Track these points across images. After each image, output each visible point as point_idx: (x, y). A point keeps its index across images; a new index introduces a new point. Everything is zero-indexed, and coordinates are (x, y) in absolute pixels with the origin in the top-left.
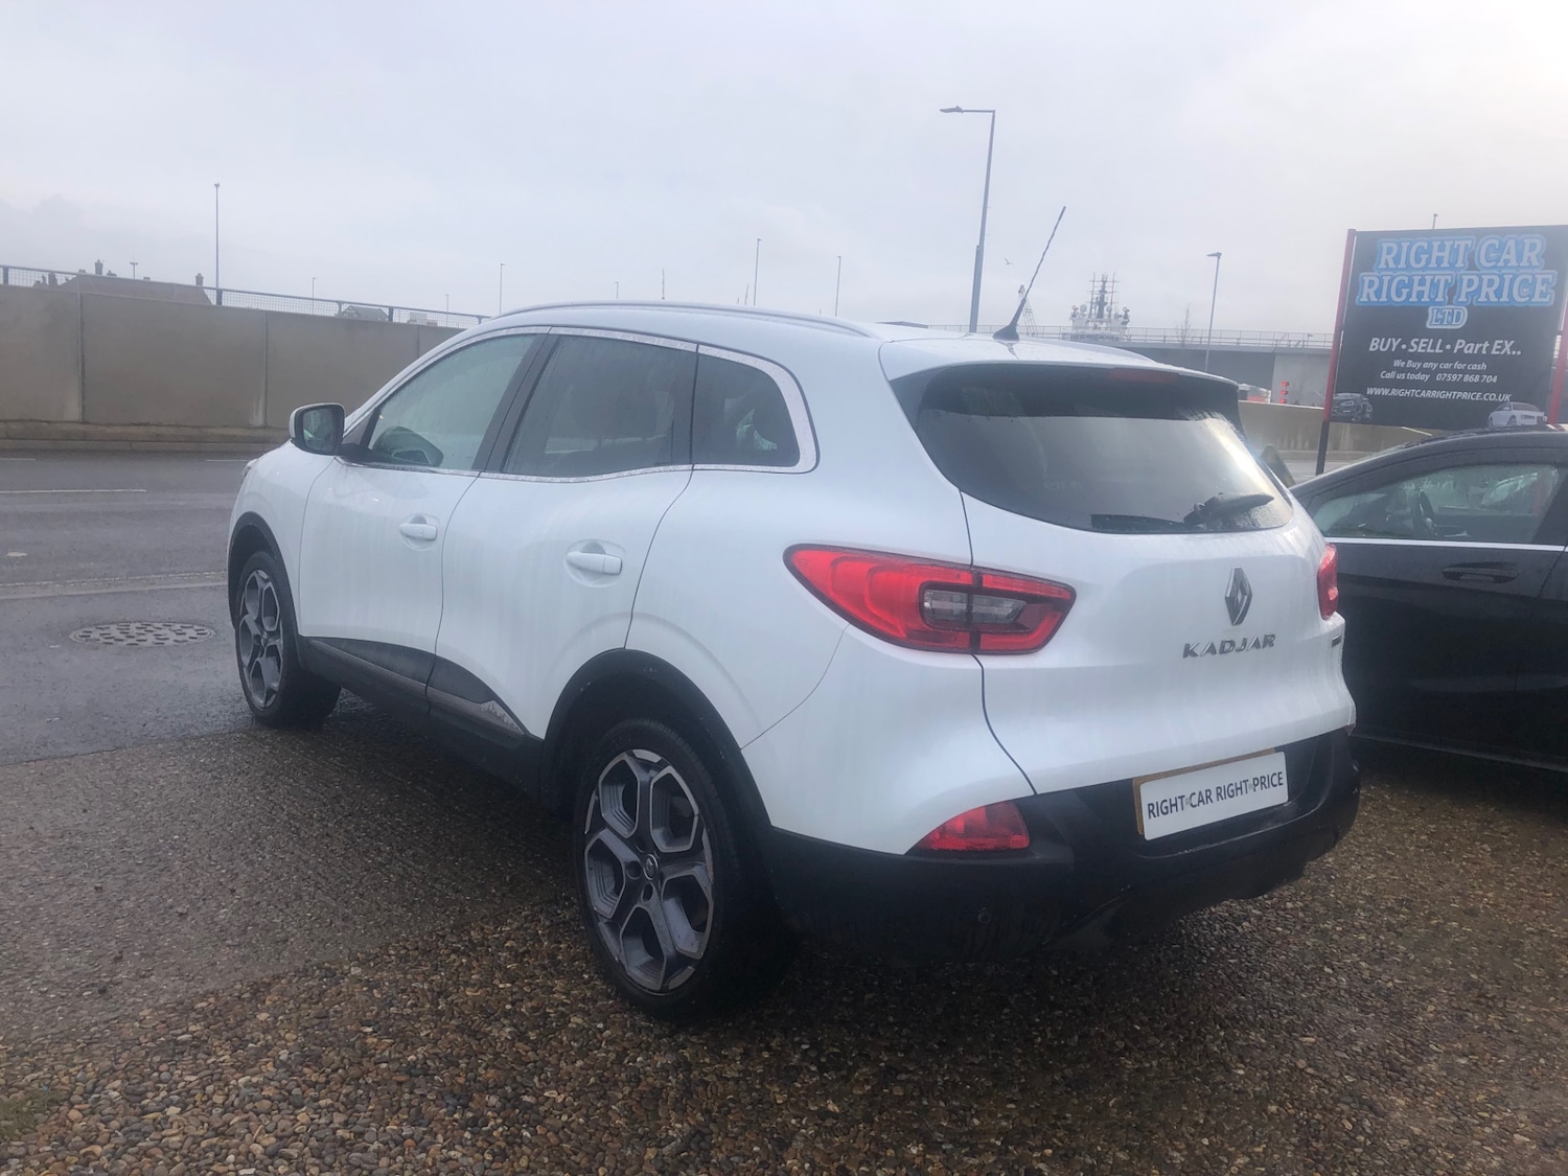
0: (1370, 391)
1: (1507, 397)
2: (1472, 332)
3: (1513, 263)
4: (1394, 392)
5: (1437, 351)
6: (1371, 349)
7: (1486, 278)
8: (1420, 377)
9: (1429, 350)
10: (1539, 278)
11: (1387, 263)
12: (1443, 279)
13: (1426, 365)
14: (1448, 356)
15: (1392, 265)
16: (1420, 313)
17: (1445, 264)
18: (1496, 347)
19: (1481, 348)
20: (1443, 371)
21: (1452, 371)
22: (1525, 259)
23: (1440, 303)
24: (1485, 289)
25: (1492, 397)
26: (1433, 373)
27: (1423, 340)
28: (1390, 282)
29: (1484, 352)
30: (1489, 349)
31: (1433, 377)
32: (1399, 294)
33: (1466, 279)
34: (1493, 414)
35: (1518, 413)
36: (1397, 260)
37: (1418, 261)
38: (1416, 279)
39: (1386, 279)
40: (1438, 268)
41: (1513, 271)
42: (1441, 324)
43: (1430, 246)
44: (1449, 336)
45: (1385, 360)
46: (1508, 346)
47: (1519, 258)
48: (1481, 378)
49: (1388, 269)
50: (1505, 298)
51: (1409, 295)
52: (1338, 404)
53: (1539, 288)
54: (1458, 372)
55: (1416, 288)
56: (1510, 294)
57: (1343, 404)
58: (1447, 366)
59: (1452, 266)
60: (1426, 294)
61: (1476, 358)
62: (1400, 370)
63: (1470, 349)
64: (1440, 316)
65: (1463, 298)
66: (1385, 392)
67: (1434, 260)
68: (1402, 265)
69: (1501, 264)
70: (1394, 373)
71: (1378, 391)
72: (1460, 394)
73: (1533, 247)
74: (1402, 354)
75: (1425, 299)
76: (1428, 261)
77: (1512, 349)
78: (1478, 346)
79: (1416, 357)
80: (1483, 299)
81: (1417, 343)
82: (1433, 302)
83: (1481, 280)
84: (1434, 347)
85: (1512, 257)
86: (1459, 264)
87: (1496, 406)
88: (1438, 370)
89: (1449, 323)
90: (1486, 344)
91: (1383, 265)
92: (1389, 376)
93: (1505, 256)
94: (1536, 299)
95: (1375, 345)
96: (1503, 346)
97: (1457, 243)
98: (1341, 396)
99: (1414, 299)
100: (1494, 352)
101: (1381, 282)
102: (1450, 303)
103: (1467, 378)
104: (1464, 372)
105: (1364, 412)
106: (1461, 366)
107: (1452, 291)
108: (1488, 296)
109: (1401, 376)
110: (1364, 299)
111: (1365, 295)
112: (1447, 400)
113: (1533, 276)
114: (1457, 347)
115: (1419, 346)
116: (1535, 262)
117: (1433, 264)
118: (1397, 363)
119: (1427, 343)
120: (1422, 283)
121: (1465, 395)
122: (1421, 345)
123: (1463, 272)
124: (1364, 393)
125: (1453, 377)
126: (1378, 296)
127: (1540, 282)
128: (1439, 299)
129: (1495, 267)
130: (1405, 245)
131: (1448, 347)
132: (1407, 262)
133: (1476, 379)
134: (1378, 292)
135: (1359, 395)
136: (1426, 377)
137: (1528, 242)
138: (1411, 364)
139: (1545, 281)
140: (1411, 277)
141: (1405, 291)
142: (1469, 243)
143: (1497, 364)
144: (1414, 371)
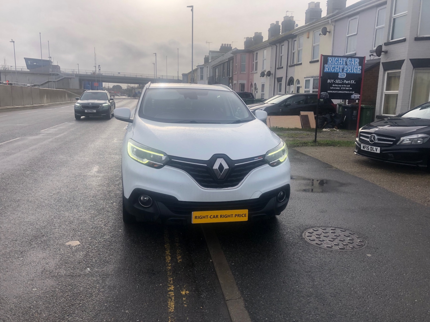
0: (328, 92)
1: (354, 92)
2: (347, 78)
3: (354, 64)
4: (333, 92)
5: (341, 83)
6: (328, 82)
7: (349, 67)
8: (338, 88)
9: (339, 82)
10: (358, 67)
11: (330, 63)
12: (341, 67)
13: (339, 86)
14: (343, 84)
15: (331, 63)
16: (337, 74)
17: (341, 64)
18: (351, 82)
19: (349, 82)
20: (343, 87)
21: (344, 87)
22: (356, 64)
23: (341, 72)
25: (351, 92)
27: (338, 80)
28: (331, 67)
29: (349, 83)
30: (350, 82)
31: (340, 88)
32: (333, 70)
33: (345, 67)
34: (352, 96)
35: (356, 95)
36: (332, 62)
37: (336, 63)
38: (336, 67)
39: (330, 66)
40: (340, 64)
41: (354, 66)
42: (341, 77)
43: (338, 60)
44: (343, 79)
45: (331, 85)
51: (335, 70)
53: (358, 70)
54: (345, 87)
55: (336, 69)
56: (353, 71)
57: (323, 95)
58: (343, 86)
59: (343, 64)
60: (338, 70)
62: (334, 87)
63: (347, 82)
64: (341, 75)
65: (345, 71)
66: (331, 92)
68: (333, 63)
69: (351, 64)
70: (333, 87)
71: (330, 92)
72: (345, 92)
73: (357, 61)
74: (335, 83)
75: (338, 71)
76: (338, 63)
77: (354, 82)
79: (337, 84)
80: (349, 72)
82: (339, 72)
84: (340, 82)
85: (353, 63)
86: (344, 64)
87: (352, 94)
88: (341, 87)
89: (343, 77)
90: (350, 81)
91: (329, 63)
93: (352, 63)
94: (358, 72)
98: (322, 93)
99: (336, 71)
100: (351, 83)
101: (329, 67)
102: (343, 72)
103: (347, 88)
105: (327, 96)
106: (345, 86)
107: (343, 70)
108: (349, 71)
109: (334, 88)
110: (326, 71)
111: (326, 70)
112: (343, 93)
113: (357, 67)
114: (345, 82)
115: (337, 81)
117: (339, 64)
118: (333, 85)
120: (337, 68)
121: (347, 92)
122: (338, 81)
124: (327, 92)
125: (344, 88)
126: (329, 70)
127: (358, 68)
128: (341, 71)
129: (350, 65)
130: (333, 59)
131: (343, 82)
132: (334, 63)
133: (348, 88)
134: (329, 69)
135: (326, 93)
136: (339, 88)
137: (356, 60)
138: (336, 85)
139: (359, 68)
140: (335, 66)
141: (334, 69)
142: (346, 59)
143: (352, 85)
144: (336, 87)
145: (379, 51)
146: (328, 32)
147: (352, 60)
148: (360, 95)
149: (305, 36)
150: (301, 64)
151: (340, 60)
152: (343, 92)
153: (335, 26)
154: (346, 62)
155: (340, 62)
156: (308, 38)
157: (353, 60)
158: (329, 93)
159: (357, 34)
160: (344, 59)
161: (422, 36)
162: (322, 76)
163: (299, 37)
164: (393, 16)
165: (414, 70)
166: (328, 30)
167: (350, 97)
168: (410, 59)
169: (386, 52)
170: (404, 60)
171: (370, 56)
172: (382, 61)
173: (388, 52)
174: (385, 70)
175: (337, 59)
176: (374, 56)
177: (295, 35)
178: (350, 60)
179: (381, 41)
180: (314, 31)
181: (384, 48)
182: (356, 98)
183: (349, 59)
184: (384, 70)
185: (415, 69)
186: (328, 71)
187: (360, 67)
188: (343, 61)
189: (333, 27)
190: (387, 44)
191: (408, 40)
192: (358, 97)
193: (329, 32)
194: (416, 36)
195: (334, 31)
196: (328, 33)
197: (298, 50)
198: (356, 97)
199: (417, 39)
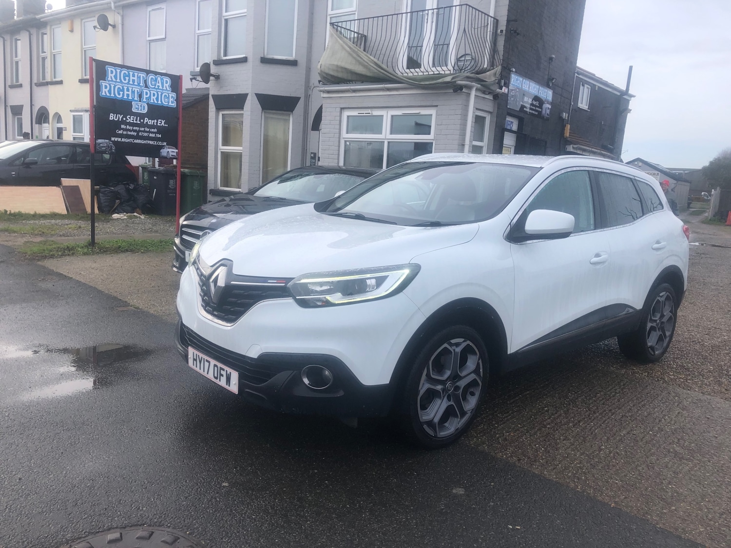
0: (113, 139)
1: (165, 144)
2: (150, 115)
3: (161, 87)
4: (123, 140)
5: (138, 122)
6: (110, 119)
7: (152, 92)
8: (132, 133)
9: (135, 122)
10: (170, 95)
11: (111, 78)
13: (135, 128)
14: (142, 125)
15: (114, 80)
16: (129, 104)
17: (136, 83)
18: (159, 122)
19: (154, 122)
20: (141, 131)
21: (144, 131)
22: (165, 87)
24: (152, 97)
25: (160, 143)
26: (138, 132)
27: (132, 117)
28: (114, 87)
29: (155, 124)
30: (157, 123)
31: (138, 134)
32: (119, 94)
33: (145, 91)
34: (163, 150)
35: (170, 150)
36: (116, 77)
37: (125, 80)
38: (125, 88)
40: (133, 84)
41: (161, 91)
42: (138, 110)
43: (129, 74)
44: (142, 116)
45: (117, 124)
46: (163, 122)
47: (163, 87)
48: (155, 135)
49: (112, 81)
50: (160, 102)
51: (123, 94)
52: (99, 145)
53: (171, 100)
54: (147, 132)
55: (126, 92)
56: (161, 101)
57: (101, 145)
58: (142, 129)
59: (139, 85)
61: (153, 127)
62: (124, 130)
63: (150, 122)
64: (137, 107)
65: (144, 100)
66: (119, 140)
67: (131, 81)
69: (156, 87)
71: (116, 139)
72: (149, 142)
73: (167, 83)
74: (125, 123)
75: (130, 98)
76: (129, 80)
77: (165, 124)
78: (153, 121)
79: (130, 124)
80: (152, 101)
81: (130, 118)
82: (133, 100)
83: (150, 93)
85: (160, 84)
86: (141, 84)
87: (162, 147)
88: (140, 131)
89: (141, 110)
90: (156, 121)
91: (109, 79)
92: (120, 132)
93: (157, 84)
94: (170, 104)
95: (112, 117)
96: (161, 121)
97: (139, 74)
98: (100, 141)
99: (125, 97)
100: (158, 124)
101: (110, 87)
102: (140, 101)
103: (151, 135)
104: (149, 132)
105: (111, 148)
106: (147, 130)
107: (140, 96)
108: (153, 100)
109: (125, 133)
110: (104, 94)
113: (168, 94)
114: (145, 121)
115: (131, 119)
116: (168, 89)
117: (131, 82)
118: (123, 126)
119: (134, 118)
120: (128, 90)
121: (151, 142)
122: (132, 119)
123: (143, 88)
124: (110, 140)
125: (146, 134)
126: (110, 93)
127: (170, 97)
128: (136, 99)
129: (154, 88)
130: (118, 71)
131: (142, 121)
132: (120, 79)
133: (154, 135)
134: (110, 91)
135: (108, 141)
136: (135, 134)
137: (165, 79)
138: (128, 127)
139: (172, 97)
140: (123, 87)
141: (121, 93)
142: (144, 75)
143: (160, 130)
144: (130, 131)
145: (205, 74)
146: (111, 25)
147: (156, 80)
148: (177, 149)
149: (66, 26)
150: (61, 82)
151: (134, 76)
152: (145, 142)
153: (123, 17)
154: (145, 82)
155: (134, 81)
156: (72, 31)
157: (159, 79)
158: (114, 142)
159: (166, 38)
160: (142, 75)
161: (270, 56)
162: (95, 103)
163: (51, 26)
164: (224, 14)
165: (263, 112)
166: (111, 22)
167: (159, 152)
168: (256, 94)
169: (217, 77)
170: (247, 95)
171: (192, 81)
172: (212, 92)
173: (221, 76)
174: (219, 109)
175: (125, 71)
176: (198, 80)
177: (43, 22)
178: (154, 78)
179: (208, 57)
180: (82, 20)
181: (213, 70)
182: (171, 156)
183: (151, 76)
184: (216, 109)
185: (265, 112)
186: (108, 94)
187: (174, 95)
188: (139, 77)
189: (120, 18)
190: (218, 63)
191: (250, 59)
192: (175, 154)
193: (114, 26)
194: (263, 56)
195: (123, 25)
196: (110, 27)
197: (51, 53)
198: (171, 154)
199: (265, 61)
